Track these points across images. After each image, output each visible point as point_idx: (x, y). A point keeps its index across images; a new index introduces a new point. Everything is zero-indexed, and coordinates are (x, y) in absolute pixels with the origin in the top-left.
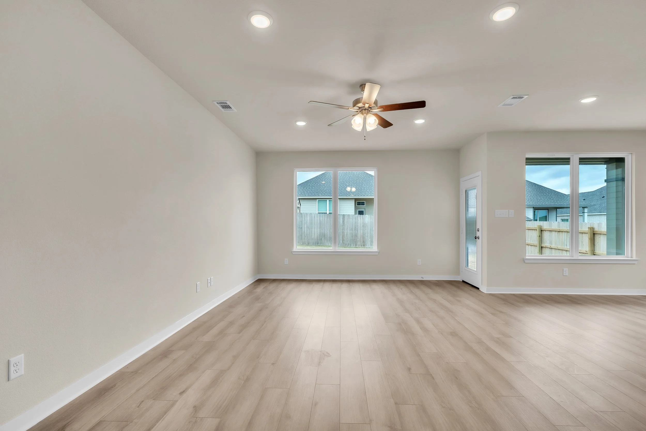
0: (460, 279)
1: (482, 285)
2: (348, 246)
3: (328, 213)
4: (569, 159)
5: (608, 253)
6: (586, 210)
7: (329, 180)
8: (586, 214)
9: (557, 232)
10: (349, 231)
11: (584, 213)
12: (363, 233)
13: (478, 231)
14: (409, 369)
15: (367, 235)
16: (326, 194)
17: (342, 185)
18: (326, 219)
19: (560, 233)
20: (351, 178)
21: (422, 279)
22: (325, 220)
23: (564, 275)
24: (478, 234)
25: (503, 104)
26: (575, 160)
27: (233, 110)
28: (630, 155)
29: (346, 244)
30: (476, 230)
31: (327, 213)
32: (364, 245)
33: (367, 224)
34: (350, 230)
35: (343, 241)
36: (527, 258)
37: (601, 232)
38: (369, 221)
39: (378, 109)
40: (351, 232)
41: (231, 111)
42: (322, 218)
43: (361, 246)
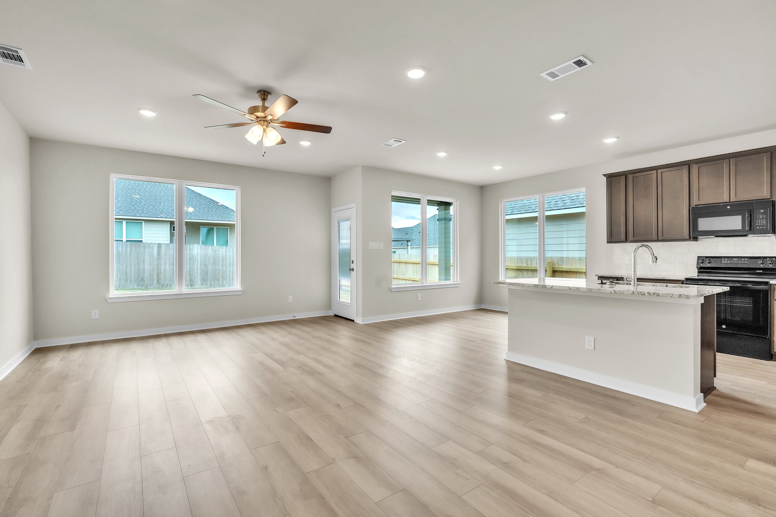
0: (331, 313)
1: (357, 317)
2: (166, 287)
3: (124, 239)
4: (420, 199)
5: (439, 279)
6: (409, 244)
7: (124, 191)
8: (409, 247)
9: (398, 263)
10: (168, 267)
11: (408, 246)
12: (190, 269)
13: (353, 263)
14: (338, 405)
15: (196, 272)
16: (121, 212)
17: (148, 201)
18: (128, 249)
19: (401, 264)
20: (162, 192)
21: (294, 318)
22: (126, 251)
23: (418, 300)
24: (353, 266)
25: (384, 143)
26: (424, 201)
27: (24, 66)
28: (456, 201)
29: (164, 285)
30: (350, 262)
31: (122, 241)
32: (191, 285)
33: (195, 257)
34: (170, 265)
35: (158, 281)
36: (393, 287)
37: (430, 262)
38: (199, 252)
39: (279, 123)
40: (171, 267)
41: (21, 67)
42: (121, 249)
43: (188, 286)
